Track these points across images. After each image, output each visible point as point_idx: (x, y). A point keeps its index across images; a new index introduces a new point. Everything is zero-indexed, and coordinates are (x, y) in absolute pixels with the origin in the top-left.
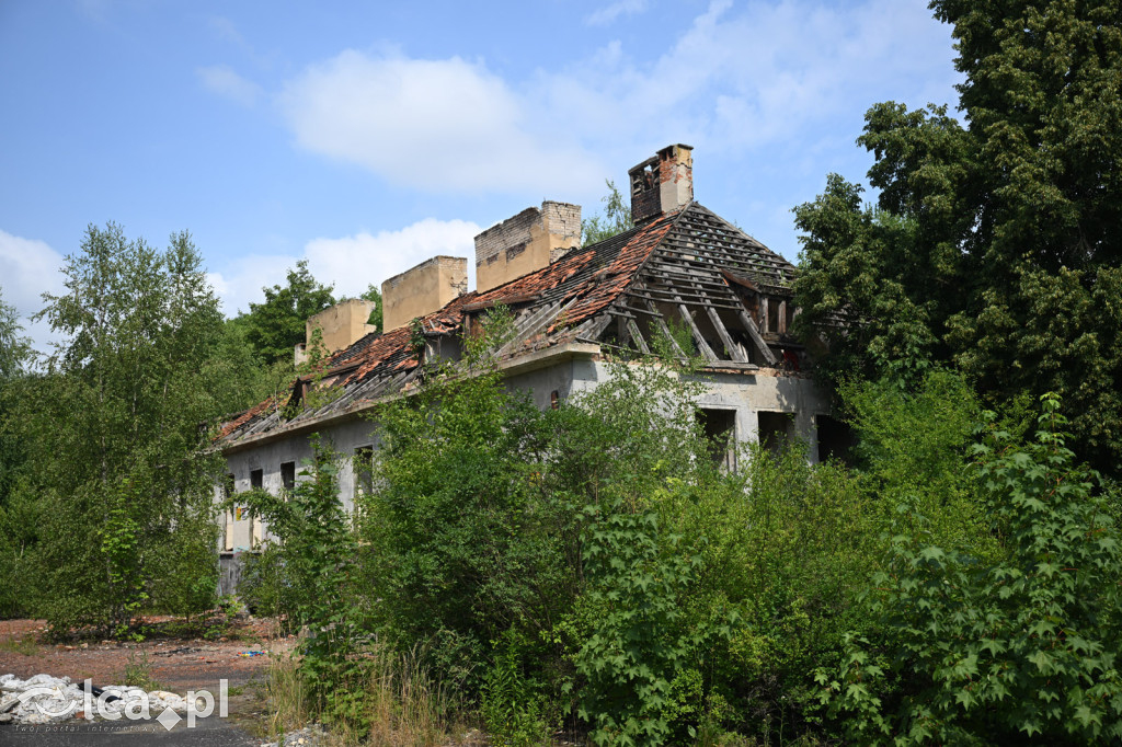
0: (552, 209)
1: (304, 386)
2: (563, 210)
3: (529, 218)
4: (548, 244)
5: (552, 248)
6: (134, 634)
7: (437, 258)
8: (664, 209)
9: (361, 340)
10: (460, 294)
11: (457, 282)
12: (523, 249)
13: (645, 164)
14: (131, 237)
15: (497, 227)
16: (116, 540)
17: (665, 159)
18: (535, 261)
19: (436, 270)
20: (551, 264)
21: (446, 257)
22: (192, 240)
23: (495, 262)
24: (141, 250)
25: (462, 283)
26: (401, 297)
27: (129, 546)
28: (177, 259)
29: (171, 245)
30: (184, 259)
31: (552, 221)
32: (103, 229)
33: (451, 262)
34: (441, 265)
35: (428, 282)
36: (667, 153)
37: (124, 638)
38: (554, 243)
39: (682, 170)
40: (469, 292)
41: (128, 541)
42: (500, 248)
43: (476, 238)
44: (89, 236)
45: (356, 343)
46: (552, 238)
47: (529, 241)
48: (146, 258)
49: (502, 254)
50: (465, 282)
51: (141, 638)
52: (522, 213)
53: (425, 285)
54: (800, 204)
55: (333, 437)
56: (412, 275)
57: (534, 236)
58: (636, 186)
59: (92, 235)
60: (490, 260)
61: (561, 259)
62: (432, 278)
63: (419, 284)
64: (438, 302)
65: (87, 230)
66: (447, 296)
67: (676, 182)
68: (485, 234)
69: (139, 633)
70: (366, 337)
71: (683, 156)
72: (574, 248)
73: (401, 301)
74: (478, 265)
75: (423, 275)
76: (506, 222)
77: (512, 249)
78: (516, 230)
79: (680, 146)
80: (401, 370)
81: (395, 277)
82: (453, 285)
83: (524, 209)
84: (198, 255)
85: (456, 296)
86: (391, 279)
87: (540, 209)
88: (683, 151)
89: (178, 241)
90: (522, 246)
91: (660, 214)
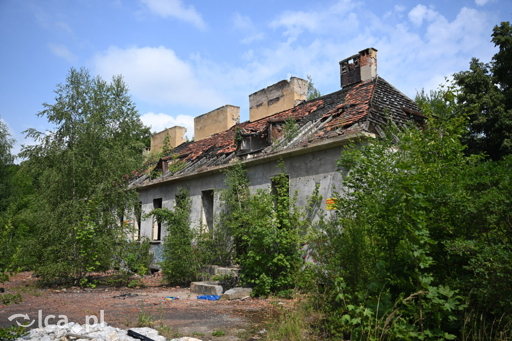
0: (295, 81)
1: (163, 162)
2: (300, 82)
3: (282, 85)
4: (293, 97)
5: (295, 100)
6: (90, 284)
7: (227, 106)
8: (362, 79)
9: (180, 145)
10: (236, 124)
11: (235, 118)
12: (278, 100)
13: (350, 59)
14: (93, 76)
15: (263, 90)
16: (85, 232)
17: (364, 55)
18: (285, 106)
19: (226, 112)
20: (295, 107)
21: (231, 106)
22: (123, 80)
23: (261, 107)
24: (99, 82)
25: (237, 118)
26: (205, 124)
27: (92, 236)
28: (116, 90)
29: (113, 82)
30: (119, 89)
31: (295, 87)
32: (78, 71)
33: (233, 108)
34: (229, 109)
35: (221, 117)
36: (366, 52)
37: (85, 286)
38: (296, 97)
39: (373, 60)
40: (240, 122)
41: (91, 233)
42: (264, 100)
43: (250, 96)
44: (70, 73)
45: (178, 147)
46: (295, 95)
47: (282, 96)
48: (101, 86)
49: (266, 103)
50: (239, 118)
51: (94, 286)
52: (279, 83)
53: (219, 119)
54: (458, 72)
55: (188, 185)
56: (212, 114)
57: (285, 93)
58: (343, 70)
59: (73, 73)
60: (258, 106)
61: (299, 105)
62: (224, 115)
63: (216, 118)
64: (227, 126)
65: (70, 70)
66: (231, 124)
67: (370, 66)
68: (256, 93)
69: (93, 283)
70: (182, 144)
71: (373, 54)
72: (304, 101)
73: (204, 127)
74: (251, 108)
75: (218, 114)
76: (268, 87)
77: (271, 101)
78: (274, 91)
79: (373, 49)
80: (221, 154)
81: (202, 115)
82: (233, 119)
83: (280, 81)
84: (126, 87)
85: (235, 124)
86: (200, 116)
87: (289, 80)
88: (373, 52)
89: (116, 80)
90: (277, 99)
91: (361, 82)
